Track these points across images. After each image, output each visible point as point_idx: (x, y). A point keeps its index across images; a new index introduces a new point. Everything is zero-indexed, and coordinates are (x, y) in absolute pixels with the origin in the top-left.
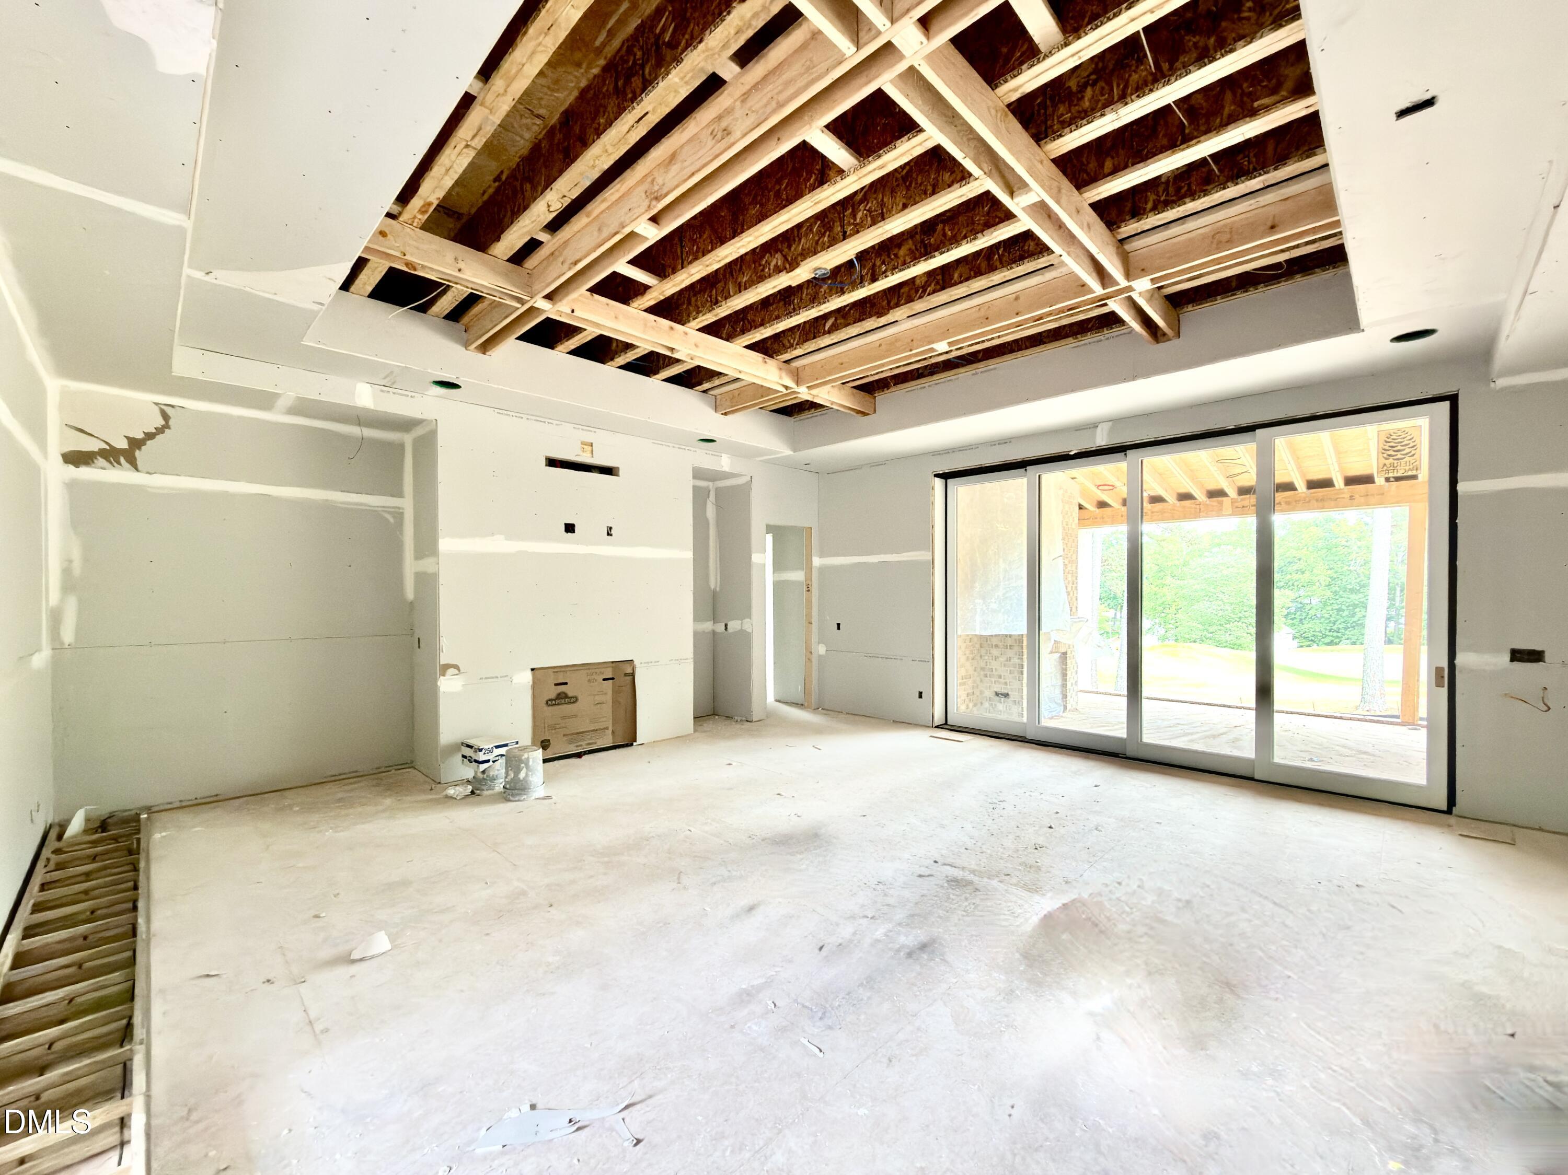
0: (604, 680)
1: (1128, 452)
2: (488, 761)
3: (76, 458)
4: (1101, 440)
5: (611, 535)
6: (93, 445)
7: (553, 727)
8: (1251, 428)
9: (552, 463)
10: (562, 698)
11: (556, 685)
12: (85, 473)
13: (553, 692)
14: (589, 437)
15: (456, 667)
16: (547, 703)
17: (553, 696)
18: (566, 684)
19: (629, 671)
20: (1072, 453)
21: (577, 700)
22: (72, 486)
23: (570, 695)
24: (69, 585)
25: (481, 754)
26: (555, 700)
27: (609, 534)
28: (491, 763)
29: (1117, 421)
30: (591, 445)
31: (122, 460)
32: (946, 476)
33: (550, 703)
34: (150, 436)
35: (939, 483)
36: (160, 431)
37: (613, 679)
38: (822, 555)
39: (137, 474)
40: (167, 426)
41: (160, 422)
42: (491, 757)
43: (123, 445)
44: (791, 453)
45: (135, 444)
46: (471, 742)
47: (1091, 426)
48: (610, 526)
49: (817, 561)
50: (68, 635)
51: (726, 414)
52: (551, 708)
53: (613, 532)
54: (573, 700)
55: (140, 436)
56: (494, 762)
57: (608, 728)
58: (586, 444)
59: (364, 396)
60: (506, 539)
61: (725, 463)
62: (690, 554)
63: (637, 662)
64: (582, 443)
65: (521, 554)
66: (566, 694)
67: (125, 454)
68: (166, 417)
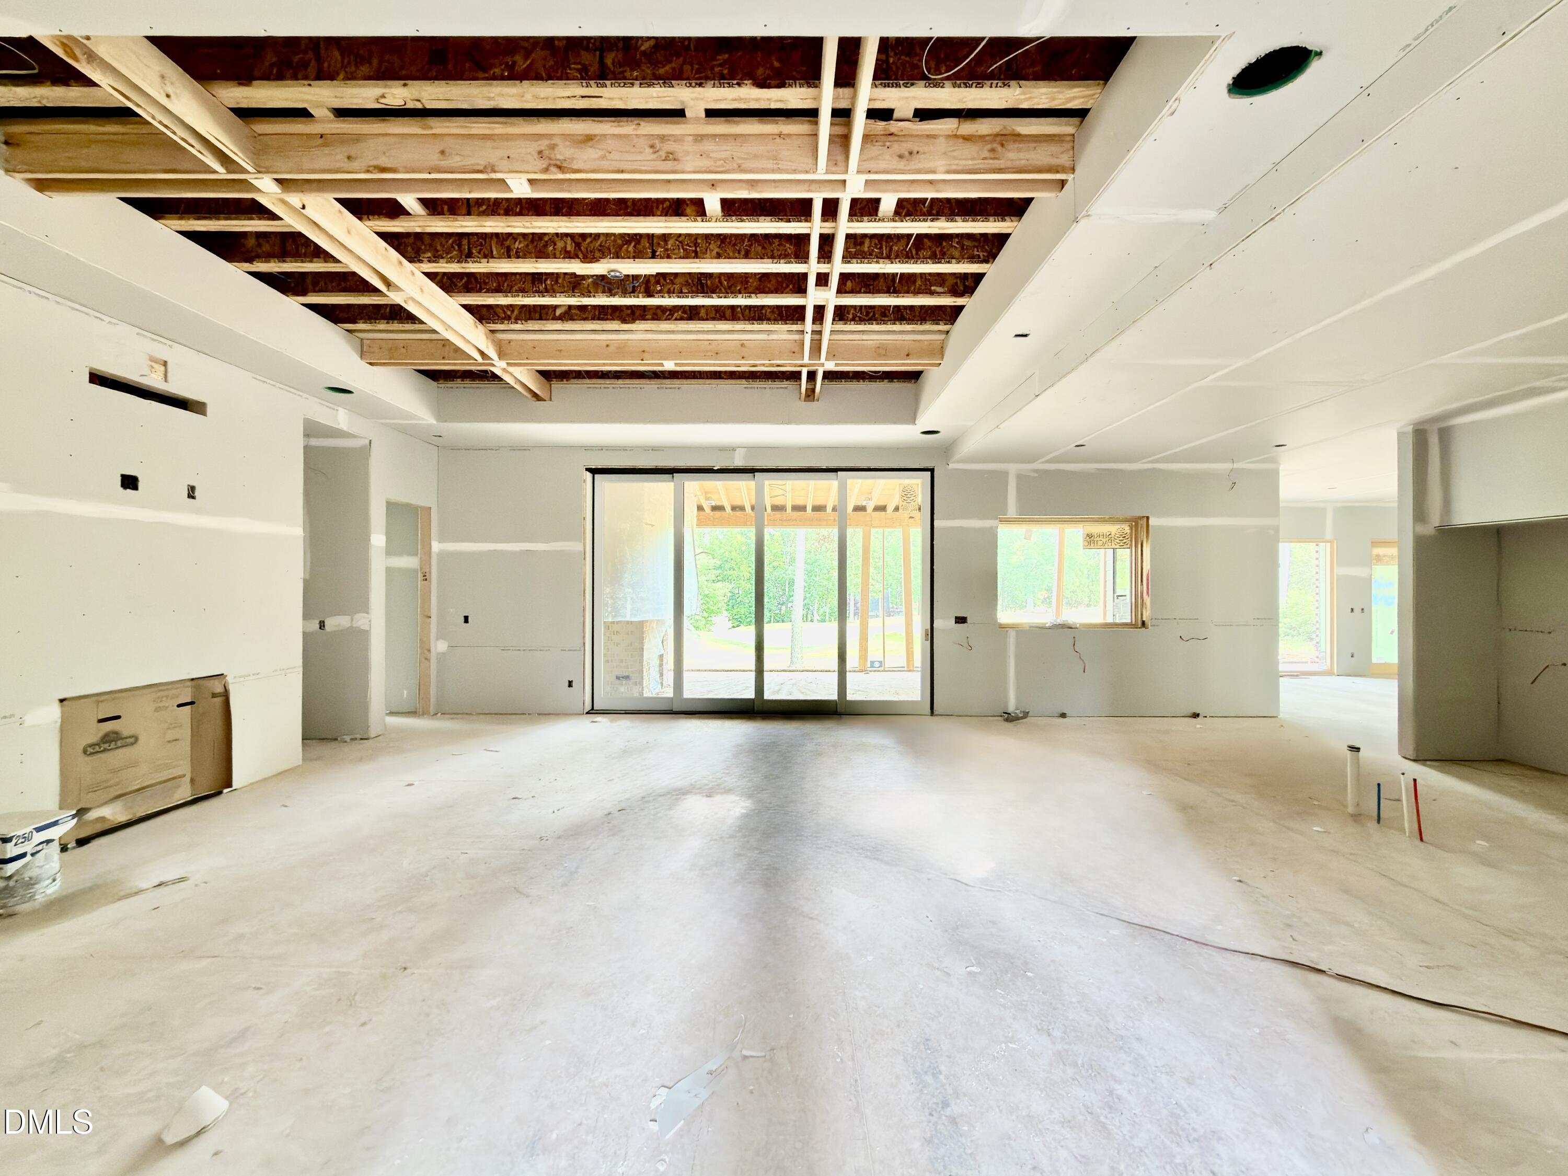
0: (178, 706)
1: (756, 474)
2: (23, 855)
4: (739, 463)
5: (193, 498)
7: (95, 788)
8: (835, 470)
9: (97, 379)
10: (110, 741)
11: (101, 721)
13: (95, 733)
14: (161, 351)
16: (85, 752)
17: (95, 739)
18: (118, 717)
19: (219, 689)
20: (715, 468)
21: (139, 739)
23: (125, 733)
25: (9, 846)
26: (99, 745)
27: (191, 496)
28: (29, 857)
29: (752, 449)
30: (164, 364)
32: (594, 471)
33: (91, 750)
35: (589, 476)
37: (192, 703)
38: (443, 540)
42: (28, 848)
44: (434, 422)
47: (731, 448)
48: (192, 484)
49: (436, 546)
51: (371, 364)
52: (91, 758)
53: (196, 493)
54: (132, 740)
56: (33, 855)
57: (184, 776)
58: (157, 361)
60: (16, 491)
61: (342, 420)
62: (300, 531)
63: (232, 676)
64: (151, 359)
65: (43, 517)
66: (117, 733)
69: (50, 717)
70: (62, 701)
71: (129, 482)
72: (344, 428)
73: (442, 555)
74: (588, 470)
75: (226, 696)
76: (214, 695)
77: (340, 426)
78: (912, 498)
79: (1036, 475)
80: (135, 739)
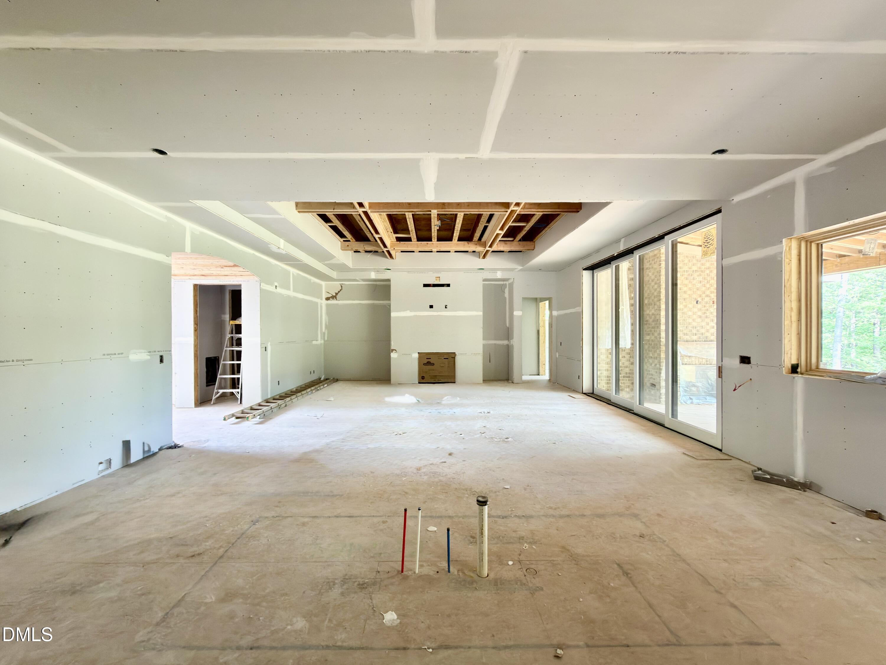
0: (444, 359)
1: (634, 252)
3: (328, 299)
4: (622, 247)
5: (447, 308)
6: (330, 296)
7: (426, 372)
8: (661, 238)
9: (425, 285)
10: (429, 363)
11: (427, 359)
12: (329, 302)
13: (425, 361)
14: (438, 275)
15: (396, 350)
16: (424, 364)
17: (426, 363)
18: (430, 359)
19: (453, 356)
22: (327, 305)
24: (326, 327)
29: (626, 237)
30: (440, 277)
31: (334, 298)
34: (339, 292)
35: (586, 273)
36: (340, 290)
37: (447, 359)
38: (557, 310)
39: (337, 301)
40: (342, 289)
43: (334, 295)
45: (337, 294)
47: (619, 240)
48: (446, 305)
49: (555, 313)
50: (326, 339)
51: (483, 258)
52: (424, 366)
55: (337, 292)
58: (438, 277)
59: (373, 275)
60: (410, 311)
61: (499, 275)
62: (481, 313)
63: (456, 353)
64: (436, 277)
65: (416, 316)
66: (430, 362)
67: (334, 297)
68: (342, 287)
69: (416, 355)
70: (418, 353)
71: (431, 307)
72: (500, 278)
73: (558, 317)
74: (584, 270)
75: (454, 358)
76: (452, 358)
77: (498, 278)
78: (711, 242)
80: (433, 364)
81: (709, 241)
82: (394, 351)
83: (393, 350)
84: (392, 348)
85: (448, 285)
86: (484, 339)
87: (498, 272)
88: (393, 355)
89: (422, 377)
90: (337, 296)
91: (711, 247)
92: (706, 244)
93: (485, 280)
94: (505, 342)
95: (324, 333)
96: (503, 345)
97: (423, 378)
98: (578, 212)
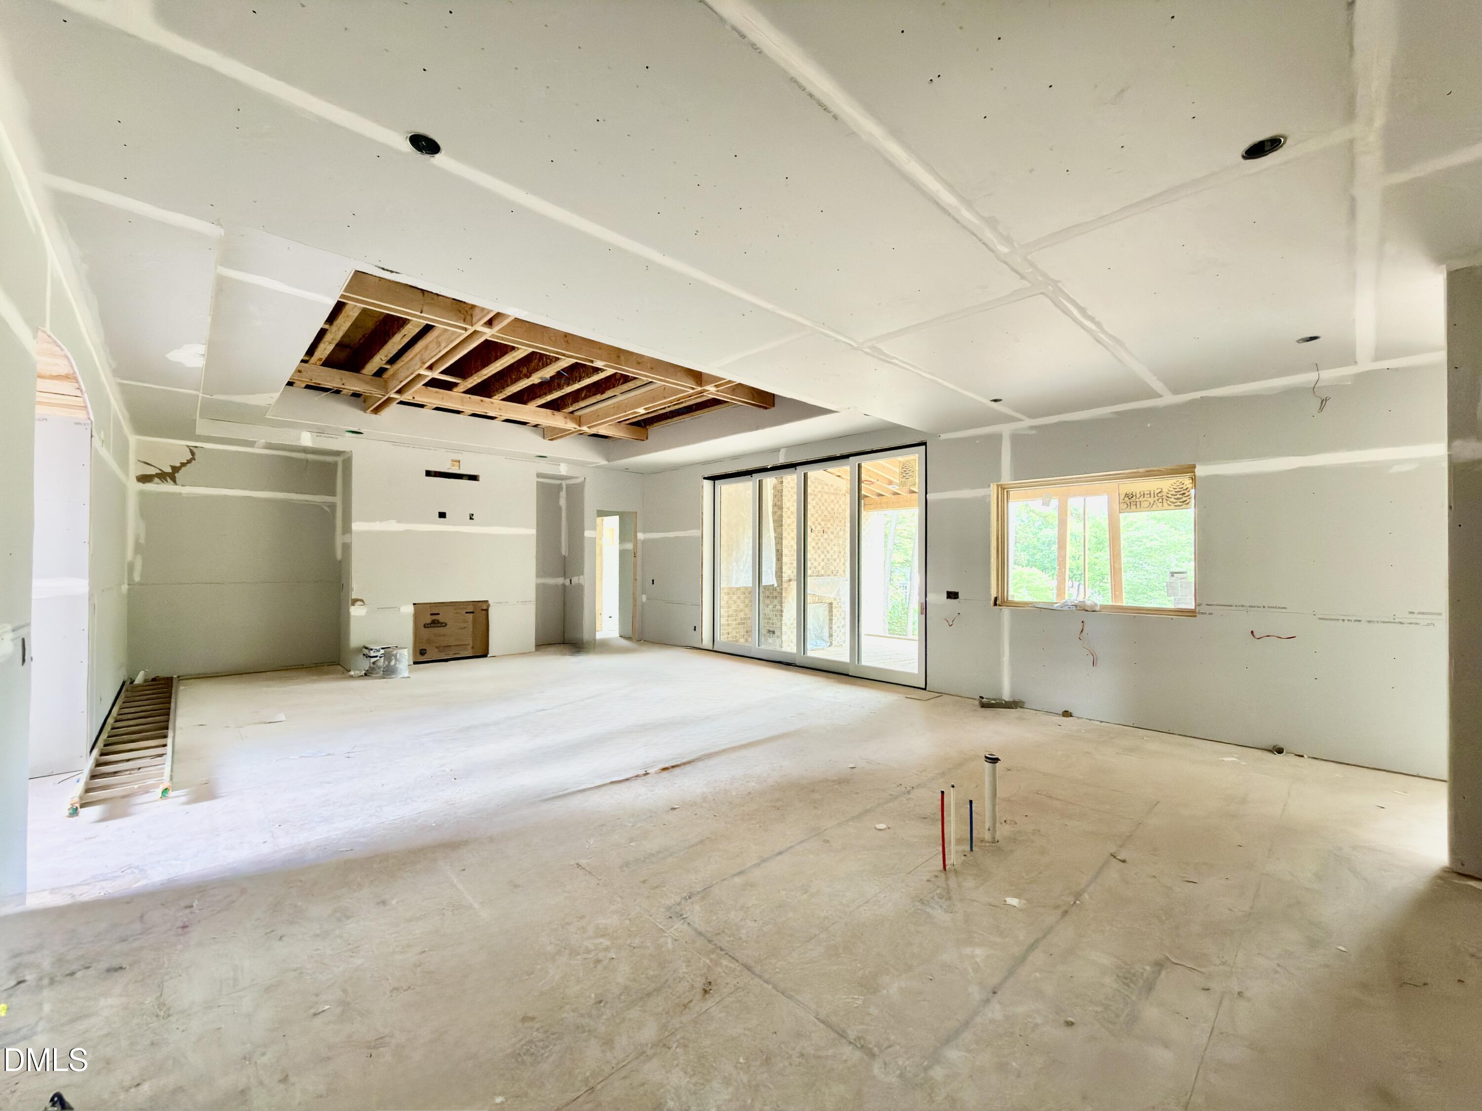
0: (467, 613)
1: (797, 467)
2: (376, 657)
3: (144, 479)
4: (782, 460)
5: (473, 519)
6: (152, 471)
7: (428, 642)
8: (846, 457)
9: (428, 473)
10: (435, 623)
11: (432, 614)
12: (150, 487)
13: (428, 619)
14: (456, 457)
15: (362, 600)
16: (425, 626)
17: (429, 622)
18: (438, 614)
19: (485, 608)
20: (769, 467)
21: (446, 624)
22: (141, 494)
23: (440, 621)
24: (138, 549)
25: (372, 652)
26: (430, 624)
27: (471, 519)
28: (378, 658)
30: (459, 461)
31: (169, 480)
32: (714, 478)
33: (427, 626)
35: (707, 483)
36: (189, 462)
37: (473, 612)
38: (644, 532)
39: (175, 486)
40: (193, 459)
41: (190, 456)
42: (379, 654)
43: (169, 470)
44: (607, 463)
45: (175, 469)
46: (367, 645)
47: (776, 450)
48: (471, 513)
49: (641, 536)
50: (137, 578)
51: (552, 440)
52: (427, 629)
53: (474, 517)
54: (443, 625)
55: (178, 465)
56: (380, 657)
57: (469, 644)
58: (456, 461)
59: (307, 439)
60: (397, 522)
61: (563, 470)
62: (533, 531)
63: (490, 602)
64: (452, 461)
65: (407, 532)
66: (438, 621)
67: (170, 476)
68: (193, 453)
69: (410, 610)
70: (414, 604)
71: (442, 515)
72: (565, 474)
73: (644, 542)
74: (705, 478)
75: (487, 610)
76: (483, 610)
77: (561, 474)
78: (911, 474)
79: (1034, 432)
81: (907, 472)
82: (359, 603)
83: (354, 601)
84: (354, 596)
85: (474, 478)
86: (538, 576)
87: (561, 464)
88: (356, 611)
89: (421, 650)
90: (176, 475)
91: (911, 479)
92: (904, 475)
93: (539, 475)
94: (560, 581)
95: (131, 567)
96: (557, 586)
97: (423, 652)
98: (766, 408)
